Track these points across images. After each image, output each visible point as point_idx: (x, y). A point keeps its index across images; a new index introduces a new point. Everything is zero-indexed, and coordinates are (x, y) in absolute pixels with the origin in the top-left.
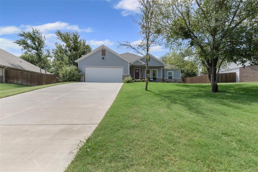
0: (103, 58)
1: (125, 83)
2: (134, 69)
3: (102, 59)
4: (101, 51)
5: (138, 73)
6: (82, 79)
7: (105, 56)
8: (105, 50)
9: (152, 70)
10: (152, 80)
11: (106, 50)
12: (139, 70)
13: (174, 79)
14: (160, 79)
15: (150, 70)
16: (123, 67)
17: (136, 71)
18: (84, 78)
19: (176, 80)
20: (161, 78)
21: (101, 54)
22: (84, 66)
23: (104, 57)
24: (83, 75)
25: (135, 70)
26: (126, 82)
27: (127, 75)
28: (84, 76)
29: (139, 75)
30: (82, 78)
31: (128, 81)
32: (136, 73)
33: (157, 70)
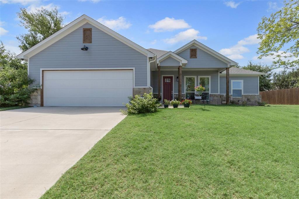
0: (86, 49)
1: (133, 114)
2: (163, 76)
3: (82, 49)
4: (82, 31)
5: (171, 84)
6: (34, 101)
7: (91, 42)
8: (90, 30)
9: (199, 77)
10: (200, 98)
11: (92, 28)
12: (171, 78)
13: (245, 96)
14: (215, 95)
15: (195, 77)
16: (134, 68)
17: (166, 82)
18: (39, 98)
19: (249, 97)
20: (219, 93)
21: (82, 40)
22: (41, 69)
23: (87, 45)
24: (37, 89)
25: (164, 78)
26: (136, 112)
27: (145, 89)
28: (39, 92)
29: (171, 89)
30: (36, 98)
31: (143, 106)
32: (165, 84)
33: (210, 77)
